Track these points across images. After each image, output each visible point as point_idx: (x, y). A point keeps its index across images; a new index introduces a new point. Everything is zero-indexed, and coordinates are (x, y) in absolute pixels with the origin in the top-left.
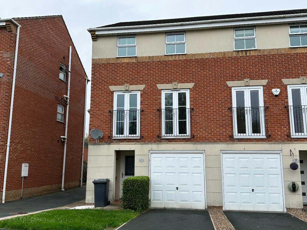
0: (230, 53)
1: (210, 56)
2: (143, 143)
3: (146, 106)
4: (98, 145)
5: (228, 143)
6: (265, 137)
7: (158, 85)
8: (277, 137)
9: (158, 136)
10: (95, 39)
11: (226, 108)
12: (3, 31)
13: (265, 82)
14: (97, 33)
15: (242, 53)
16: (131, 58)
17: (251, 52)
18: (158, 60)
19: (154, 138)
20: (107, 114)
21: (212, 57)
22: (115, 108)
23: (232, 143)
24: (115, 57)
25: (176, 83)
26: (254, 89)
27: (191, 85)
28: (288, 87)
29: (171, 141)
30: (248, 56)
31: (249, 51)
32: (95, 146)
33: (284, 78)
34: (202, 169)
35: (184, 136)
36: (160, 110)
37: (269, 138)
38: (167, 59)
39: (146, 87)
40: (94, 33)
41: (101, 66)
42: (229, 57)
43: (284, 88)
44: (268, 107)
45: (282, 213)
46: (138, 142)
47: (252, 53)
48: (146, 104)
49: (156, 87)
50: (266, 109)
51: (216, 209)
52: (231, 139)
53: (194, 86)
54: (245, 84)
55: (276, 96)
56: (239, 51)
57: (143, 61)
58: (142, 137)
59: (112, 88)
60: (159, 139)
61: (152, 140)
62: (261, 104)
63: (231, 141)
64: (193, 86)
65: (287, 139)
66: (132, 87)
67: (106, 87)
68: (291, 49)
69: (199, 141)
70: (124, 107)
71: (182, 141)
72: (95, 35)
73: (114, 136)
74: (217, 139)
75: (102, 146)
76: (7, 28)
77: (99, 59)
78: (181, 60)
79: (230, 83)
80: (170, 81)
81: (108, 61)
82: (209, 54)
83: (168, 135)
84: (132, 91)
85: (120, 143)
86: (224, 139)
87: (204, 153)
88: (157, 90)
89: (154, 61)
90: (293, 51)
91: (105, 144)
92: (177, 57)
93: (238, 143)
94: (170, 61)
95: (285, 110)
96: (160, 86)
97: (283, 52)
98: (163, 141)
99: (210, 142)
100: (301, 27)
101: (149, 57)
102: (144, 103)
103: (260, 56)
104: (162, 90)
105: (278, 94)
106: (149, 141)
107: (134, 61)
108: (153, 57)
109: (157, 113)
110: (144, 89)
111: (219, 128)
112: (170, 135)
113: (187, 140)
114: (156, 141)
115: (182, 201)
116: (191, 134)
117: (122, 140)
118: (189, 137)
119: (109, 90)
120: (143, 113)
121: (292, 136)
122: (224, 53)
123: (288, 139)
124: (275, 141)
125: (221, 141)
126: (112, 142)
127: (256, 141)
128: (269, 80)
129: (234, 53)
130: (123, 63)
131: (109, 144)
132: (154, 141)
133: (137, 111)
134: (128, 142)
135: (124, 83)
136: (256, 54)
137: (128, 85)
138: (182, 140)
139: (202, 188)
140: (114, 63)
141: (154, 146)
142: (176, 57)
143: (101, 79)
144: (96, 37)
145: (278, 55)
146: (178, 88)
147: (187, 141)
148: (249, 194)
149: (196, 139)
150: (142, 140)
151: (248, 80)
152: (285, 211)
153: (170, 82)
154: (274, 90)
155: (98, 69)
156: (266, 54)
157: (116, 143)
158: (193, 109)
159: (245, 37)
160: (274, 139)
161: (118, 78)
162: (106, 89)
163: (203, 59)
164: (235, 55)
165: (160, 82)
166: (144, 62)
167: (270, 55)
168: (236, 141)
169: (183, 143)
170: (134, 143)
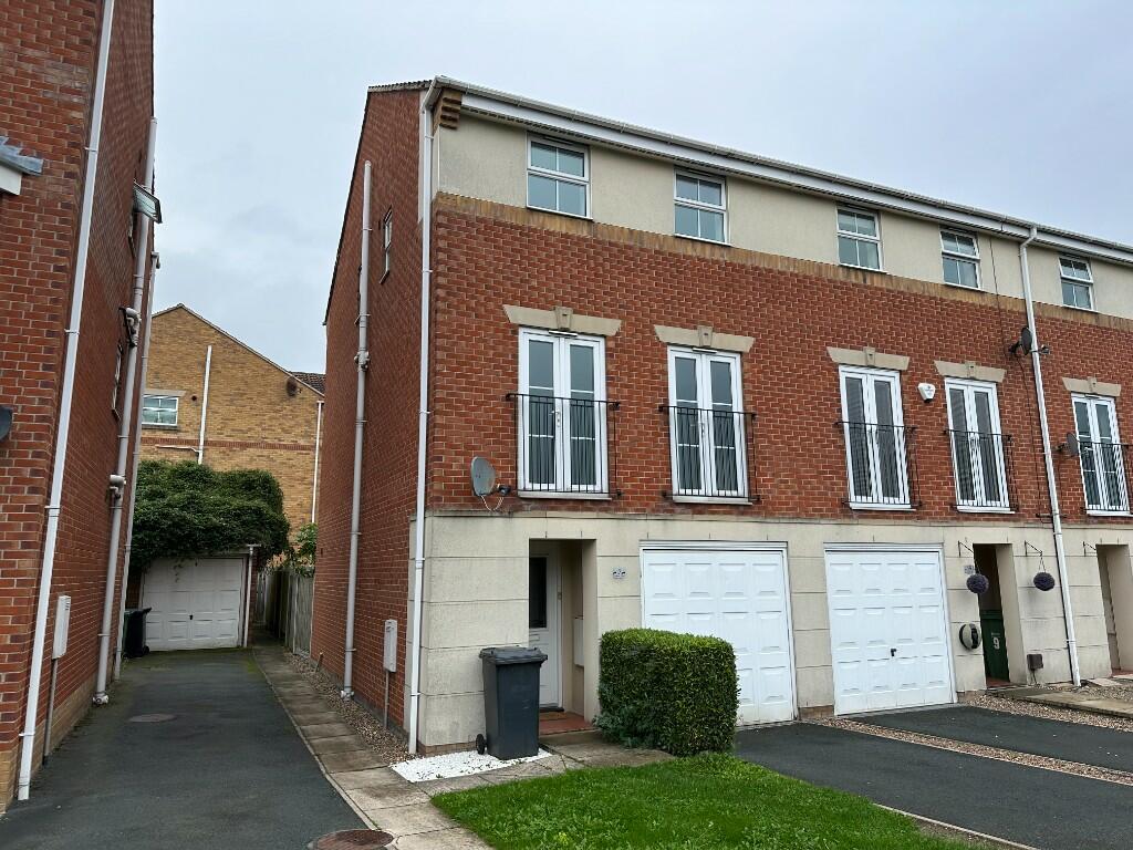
0: (831, 270)
1: (789, 268)
2: (620, 514)
5: (838, 521)
6: (909, 507)
7: (658, 328)
8: (933, 509)
9: (664, 495)
11: (830, 421)
13: (903, 362)
14: (467, 102)
15: (856, 277)
16: (573, 222)
17: (875, 278)
19: (653, 499)
22: (524, 386)
23: (848, 520)
24: (519, 205)
25: (708, 330)
26: (881, 376)
27: (745, 343)
28: (946, 382)
29: (700, 513)
30: (868, 287)
31: (869, 275)
33: (938, 359)
34: (780, 600)
36: (664, 409)
37: (919, 511)
38: (682, 249)
39: (623, 328)
42: (829, 281)
44: (914, 428)
45: (948, 706)
46: (606, 510)
47: (877, 282)
48: (626, 386)
49: (654, 333)
50: (909, 432)
51: (819, 715)
52: (843, 511)
53: (754, 345)
54: (867, 361)
55: (928, 401)
56: (850, 270)
57: (612, 241)
58: (616, 493)
59: (515, 313)
61: (647, 505)
62: (898, 418)
63: (844, 517)
64: (750, 345)
65: (951, 514)
66: (581, 322)
67: (492, 306)
69: (771, 515)
70: (552, 386)
71: (730, 513)
72: (459, 108)
73: (521, 486)
74: (814, 510)
77: (466, 200)
78: (717, 262)
79: (836, 354)
82: (786, 262)
83: (689, 491)
84: (578, 333)
85: (549, 513)
86: (830, 511)
87: (784, 550)
88: (656, 344)
89: (645, 247)
91: (497, 514)
93: (860, 521)
94: (691, 258)
95: (945, 439)
96: (664, 333)
97: (933, 292)
98: (678, 509)
99: (798, 516)
101: (631, 232)
102: (620, 380)
103: (892, 291)
104: (669, 344)
105: (931, 397)
106: (637, 510)
107: (584, 232)
108: (641, 233)
109: (659, 417)
110: (618, 334)
112: (695, 492)
113: (740, 509)
114: (658, 511)
116: (750, 491)
117: (553, 504)
118: (745, 501)
119: (504, 319)
120: (616, 414)
121: (956, 507)
122: (820, 266)
124: (929, 518)
125: (822, 516)
126: (521, 508)
128: (911, 360)
129: (841, 270)
130: (550, 233)
131: (510, 515)
132: (653, 510)
133: (596, 404)
134: (575, 510)
135: (554, 304)
136: (884, 286)
137: (569, 311)
139: (784, 657)
141: (654, 528)
143: (474, 273)
144: (458, 117)
145: (924, 297)
146: (712, 346)
147: (743, 514)
148: (884, 664)
149: (764, 508)
150: (615, 503)
152: (955, 701)
153: (691, 324)
154: (923, 386)
156: (902, 289)
158: (751, 416)
159: (857, 234)
160: (928, 514)
161: (535, 283)
162: (493, 312)
164: (841, 276)
165: (663, 318)
166: (615, 245)
168: (855, 516)
170: (594, 515)
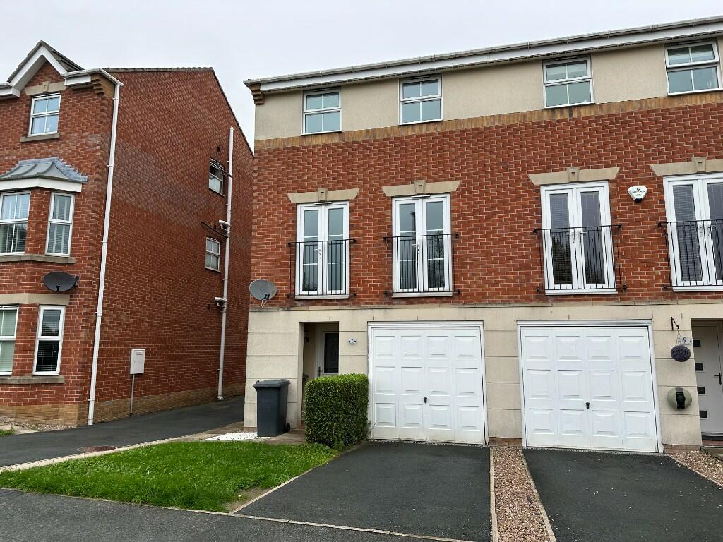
0: (536, 114)
1: (494, 123)
2: (354, 307)
3: (361, 231)
4: (267, 313)
5: (533, 304)
6: (613, 291)
7: (385, 189)
8: (642, 291)
9: (386, 293)
10: (261, 100)
11: (528, 230)
12: (88, 94)
13: (612, 173)
14: (263, 88)
15: (562, 114)
16: (331, 135)
17: (582, 110)
18: (386, 137)
19: (377, 296)
20: (285, 250)
21: (497, 124)
22: (300, 237)
23: (541, 304)
24: (299, 135)
25: (422, 183)
26: (589, 188)
27: (453, 185)
28: (665, 181)
29: (412, 303)
30: (575, 119)
31: (576, 109)
32: (261, 313)
33: (655, 163)
34: (477, 360)
35: (439, 291)
36: (389, 239)
37: (623, 293)
38: (403, 133)
39: (360, 193)
40: (257, 88)
41: (271, 154)
42: (533, 124)
43: (656, 185)
44: (620, 226)
45: (653, 454)
46: (345, 305)
47: (585, 113)
48: (361, 228)
49: (382, 192)
50: (616, 230)
51: (507, 444)
52: (540, 296)
53: (460, 185)
54: (569, 178)
55: (638, 201)
56: (556, 110)
57: (355, 140)
58: (353, 295)
59: (294, 197)
60: (387, 298)
61: (373, 300)
62: (605, 219)
63: (539, 301)
64: (457, 186)
65: (663, 294)
66: (333, 195)
67: (281, 196)
68: (671, 99)
69: (470, 302)
70: (317, 235)
71: (435, 303)
72: (260, 93)
73: (297, 293)
74: (510, 297)
75: (275, 314)
76: (95, 88)
77: (269, 141)
78: (431, 134)
79: (536, 179)
80: (409, 179)
81: (286, 144)
82: (492, 119)
83: (406, 290)
84: (332, 201)
85: (311, 308)
86: (525, 297)
87: (482, 327)
88: (383, 199)
89: (377, 138)
90: (676, 104)
91: (281, 309)
92: (424, 127)
93: (554, 303)
94: (411, 137)
95: (658, 231)
96: (388, 190)
97: (653, 106)
98: (395, 302)
99: (494, 303)
100: (695, 50)
101: (367, 131)
102: (358, 225)
103: (602, 116)
104: (392, 197)
105: (642, 197)
106: (367, 303)
107: (337, 140)
108: (374, 130)
109: (384, 245)
110: (357, 197)
111: (512, 274)
112: (411, 290)
113: (445, 299)
114: (381, 303)
115: (435, 426)
116: (454, 287)
117: (313, 302)
118: (450, 294)
119: (288, 202)
120: (356, 246)
121: (674, 288)
122: (524, 115)
123: (667, 293)
124: (636, 299)
125: (517, 302)
126: (295, 305)
127: (594, 300)
128: (621, 169)
129: (545, 113)
130: (315, 147)
131: (289, 310)
132: (377, 303)
133: (344, 242)
134: (326, 305)
135: (317, 187)
136: (593, 114)
137: (324, 189)
138: (434, 300)
139: (478, 399)
140: (297, 148)
141: (378, 314)
142: (421, 129)
143: (272, 180)
144: (261, 97)
145: (641, 113)
146: (426, 193)
147: (445, 302)
148: (579, 413)
149: (464, 298)
150: (353, 300)
151: (576, 169)
152: (661, 451)
153: (410, 181)
154: (632, 190)
155: (267, 160)
156: (614, 112)
157: (303, 308)
158: (457, 235)
159: (567, 79)
160: (634, 295)
161: (306, 178)
162: (282, 199)
163: (478, 129)
164: (546, 116)
165: (389, 181)
166: (357, 142)
167: (623, 114)
168: (550, 301)
169: (437, 305)
170: (337, 307)
